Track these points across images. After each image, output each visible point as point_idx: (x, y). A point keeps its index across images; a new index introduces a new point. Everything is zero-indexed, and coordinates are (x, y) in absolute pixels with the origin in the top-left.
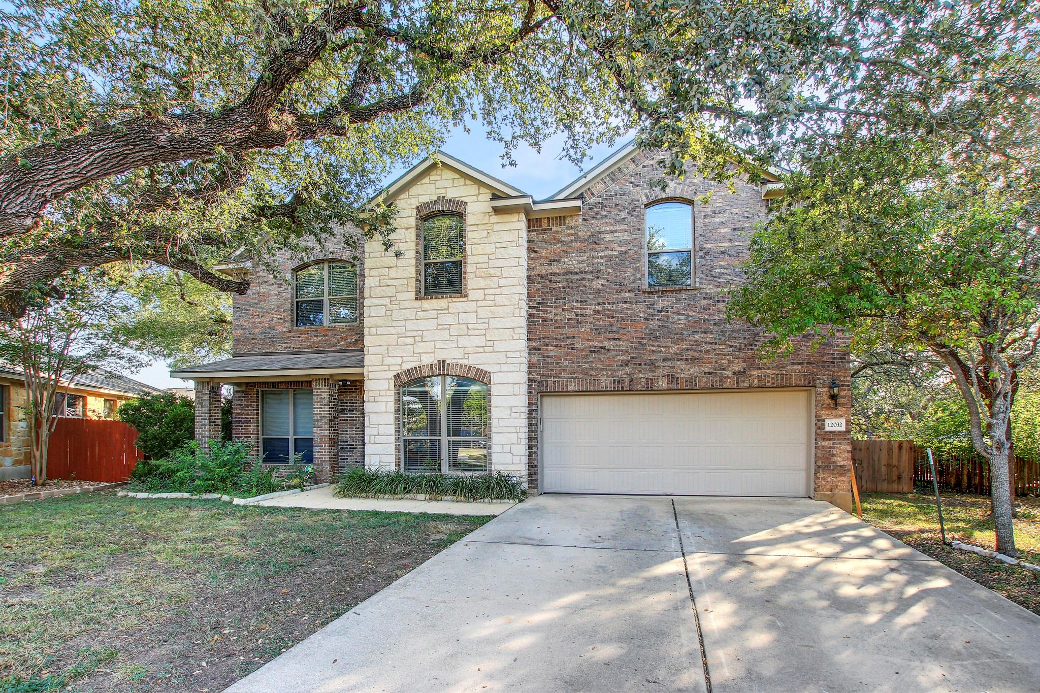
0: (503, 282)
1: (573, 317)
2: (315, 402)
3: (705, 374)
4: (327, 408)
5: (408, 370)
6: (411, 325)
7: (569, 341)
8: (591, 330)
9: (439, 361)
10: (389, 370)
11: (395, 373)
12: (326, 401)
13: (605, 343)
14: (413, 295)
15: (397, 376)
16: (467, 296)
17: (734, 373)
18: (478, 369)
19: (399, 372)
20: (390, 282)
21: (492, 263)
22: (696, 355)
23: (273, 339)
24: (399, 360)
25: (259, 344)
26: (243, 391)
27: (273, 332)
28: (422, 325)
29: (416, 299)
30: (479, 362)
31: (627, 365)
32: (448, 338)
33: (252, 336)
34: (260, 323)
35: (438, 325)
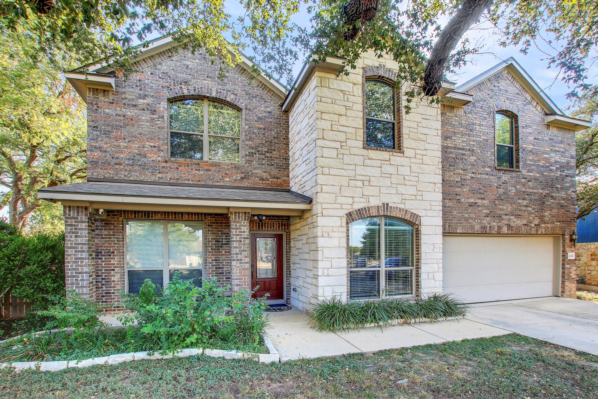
0: (428, 146)
1: (459, 180)
2: (234, 235)
3: (523, 225)
5: (359, 210)
6: (360, 170)
7: (458, 197)
8: (469, 190)
9: (383, 204)
10: (340, 208)
11: (346, 211)
13: (477, 201)
14: (360, 144)
16: (403, 153)
17: (535, 225)
18: (412, 213)
19: (351, 210)
20: (341, 128)
21: (421, 130)
22: (520, 213)
23: (144, 167)
24: (350, 201)
25: (126, 170)
27: (144, 159)
28: (370, 171)
29: (364, 148)
31: (488, 217)
32: (390, 185)
33: (114, 161)
34: (126, 147)
35: (382, 173)
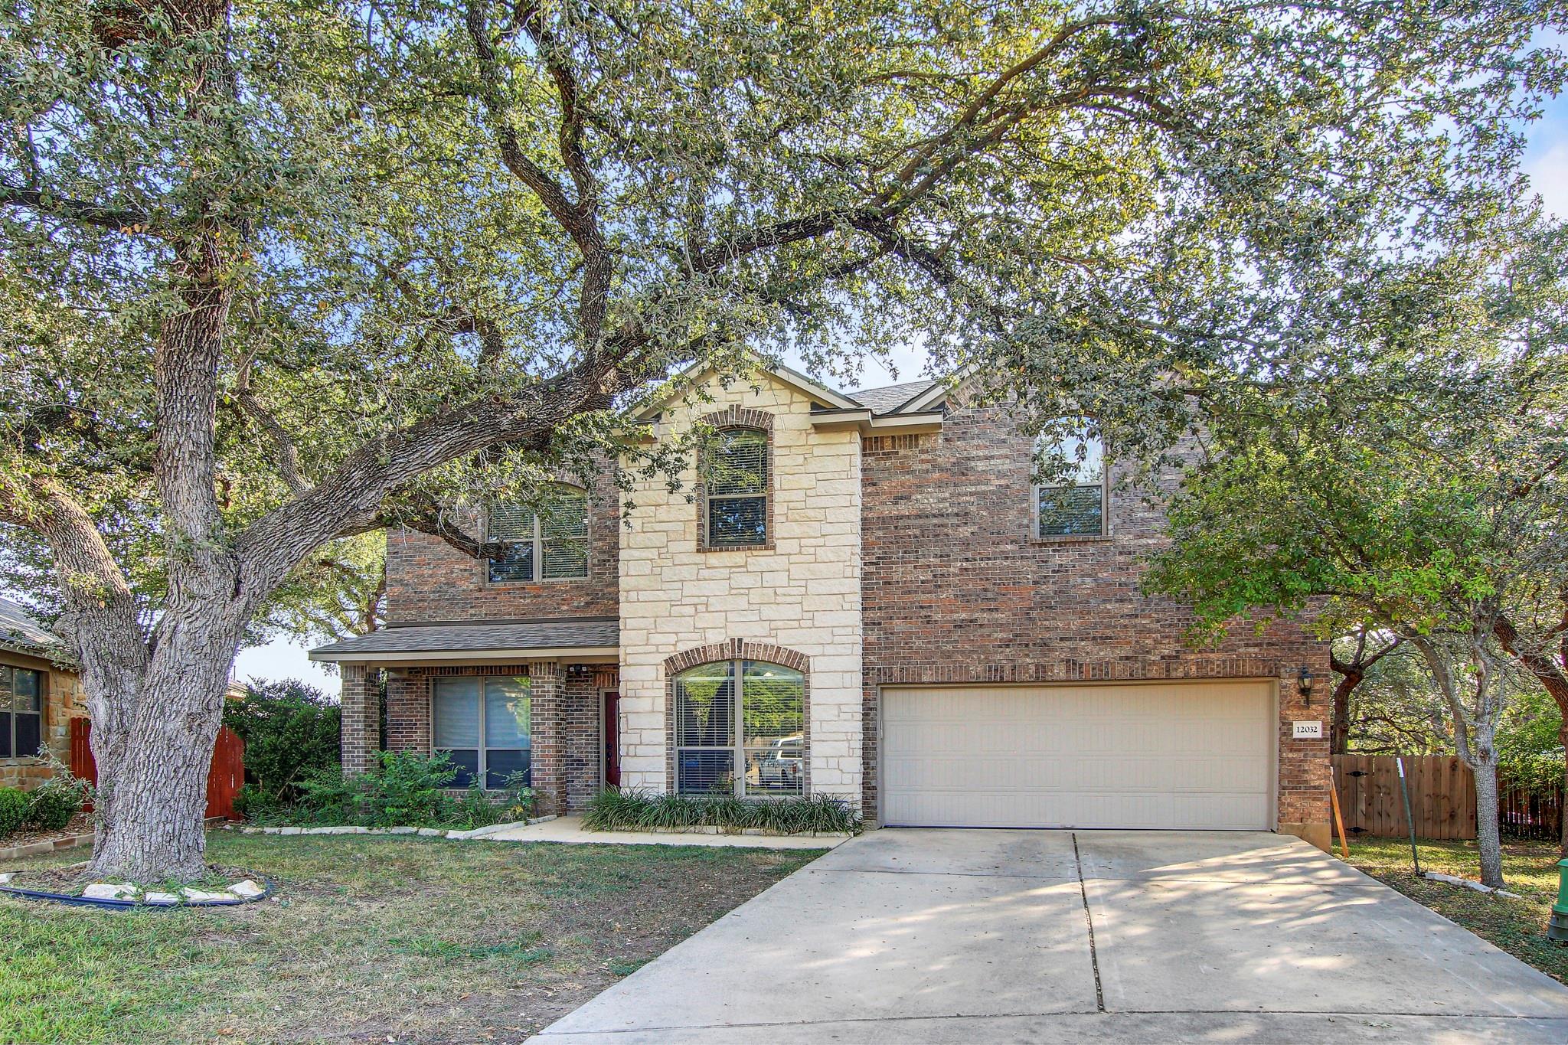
0: (828, 529)
1: (930, 578)
3: (1121, 659)
4: (552, 705)
5: (687, 652)
6: (690, 589)
7: (924, 613)
8: (956, 596)
9: (733, 640)
10: (658, 652)
11: (667, 656)
12: (551, 695)
13: (976, 615)
14: (693, 545)
15: (670, 661)
16: (774, 548)
17: (1163, 658)
18: (791, 652)
19: (672, 654)
20: (658, 527)
21: (811, 502)
22: (1109, 633)
23: (452, 600)
24: (673, 638)
25: (431, 608)
26: (404, 680)
27: (452, 590)
28: (708, 588)
29: (698, 551)
30: (792, 641)
31: (1008, 646)
32: (746, 607)
33: (418, 597)
34: (431, 576)
35: (731, 588)
